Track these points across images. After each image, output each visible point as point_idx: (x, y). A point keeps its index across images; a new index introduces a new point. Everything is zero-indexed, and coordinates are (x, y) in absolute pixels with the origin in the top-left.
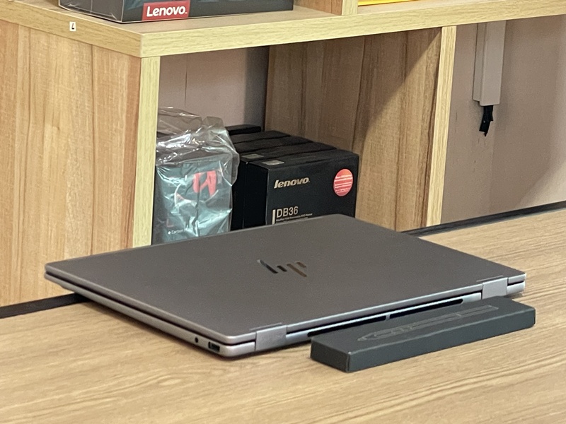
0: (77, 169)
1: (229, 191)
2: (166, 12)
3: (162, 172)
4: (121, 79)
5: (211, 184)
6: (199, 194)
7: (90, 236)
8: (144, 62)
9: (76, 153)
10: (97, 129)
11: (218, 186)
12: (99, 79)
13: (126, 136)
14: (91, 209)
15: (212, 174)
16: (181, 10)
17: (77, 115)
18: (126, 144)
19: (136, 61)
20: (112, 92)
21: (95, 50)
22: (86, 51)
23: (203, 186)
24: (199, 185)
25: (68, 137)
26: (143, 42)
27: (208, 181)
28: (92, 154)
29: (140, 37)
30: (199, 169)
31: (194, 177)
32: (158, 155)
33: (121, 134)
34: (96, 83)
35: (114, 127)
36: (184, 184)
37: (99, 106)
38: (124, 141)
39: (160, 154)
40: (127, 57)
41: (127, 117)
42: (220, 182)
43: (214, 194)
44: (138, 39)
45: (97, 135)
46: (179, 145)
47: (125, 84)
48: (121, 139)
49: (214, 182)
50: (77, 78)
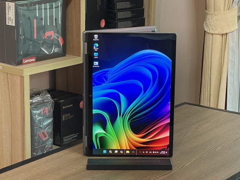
0: (5, 110)
1: (52, 113)
2: (29, 61)
3: (32, 110)
4: (18, 83)
5: (47, 111)
6: (43, 115)
7: (11, 131)
8: (25, 77)
9: (4, 106)
10: (11, 98)
11: (49, 112)
12: (10, 83)
13: (21, 100)
14: (11, 122)
15: (47, 108)
16: (33, 60)
17: (4, 94)
18: (21, 102)
19: (22, 77)
20: (15, 87)
21: (9, 74)
22: (5, 75)
23: (44, 112)
24: (43, 112)
25: (1, 101)
26: (24, 72)
27: (45, 110)
28: (10, 106)
29: (23, 70)
30: (43, 107)
31: (42, 110)
32: (31, 105)
33: (19, 100)
34: (9, 84)
35: (17, 97)
36: (39, 112)
37: (11, 91)
38: (20, 101)
39: (31, 104)
40: (19, 76)
41: (20, 94)
42: (49, 110)
43: (47, 114)
44: (22, 70)
45: (11, 100)
46: (36, 101)
47: (19, 84)
48: (19, 101)
49: (47, 110)
50: (3, 83)
